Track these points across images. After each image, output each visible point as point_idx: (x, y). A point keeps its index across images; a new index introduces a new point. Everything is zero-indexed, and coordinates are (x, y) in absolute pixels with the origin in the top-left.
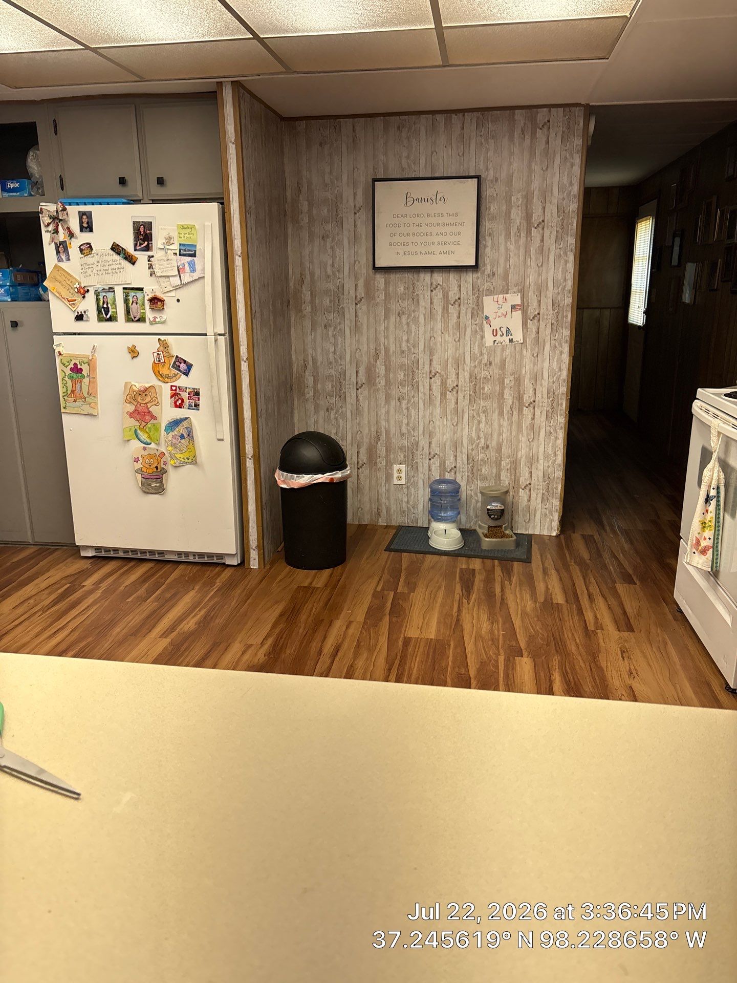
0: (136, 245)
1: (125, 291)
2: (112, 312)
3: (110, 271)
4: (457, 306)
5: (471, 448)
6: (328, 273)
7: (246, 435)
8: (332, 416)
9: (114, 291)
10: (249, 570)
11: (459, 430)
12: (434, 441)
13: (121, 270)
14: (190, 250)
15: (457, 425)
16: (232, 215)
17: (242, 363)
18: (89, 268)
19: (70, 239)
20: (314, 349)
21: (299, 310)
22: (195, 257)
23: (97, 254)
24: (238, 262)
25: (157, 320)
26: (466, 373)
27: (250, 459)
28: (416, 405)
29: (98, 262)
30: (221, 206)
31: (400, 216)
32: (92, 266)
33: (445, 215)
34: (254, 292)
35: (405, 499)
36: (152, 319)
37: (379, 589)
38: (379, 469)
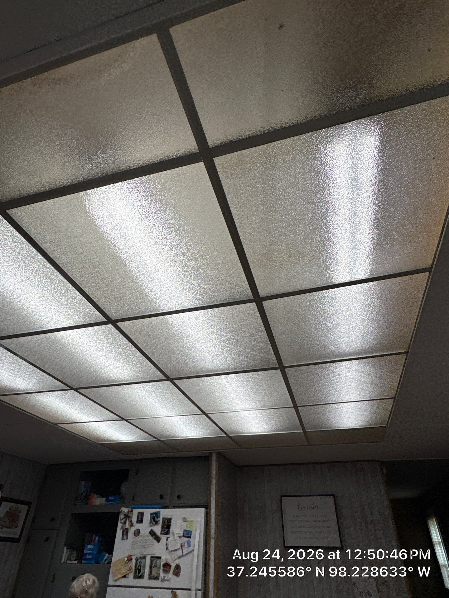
0: (161, 531)
1: (152, 559)
2: (142, 572)
3: (146, 546)
9: (146, 559)
13: (152, 545)
14: (188, 534)
16: (211, 515)
19: (131, 527)
22: (191, 538)
23: (142, 536)
24: (213, 542)
25: (166, 578)
29: (141, 540)
30: (206, 510)
31: (296, 516)
32: (138, 543)
33: (319, 516)
36: (162, 578)
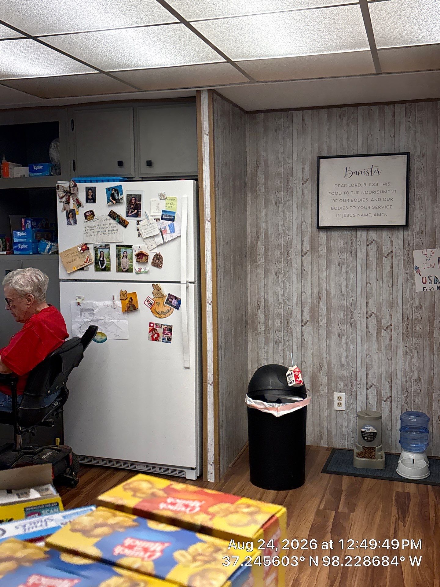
0: (128, 212)
2: (107, 264)
3: (107, 232)
4: (390, 258)
5: (405, 380)
6: (280, 232)
7: (208, 365)
8: (280, 348)
9: (109, 248)
10: (206, 483)
11: (393, 363)
12: (371, 373)
13: (116, 231)
14: (170, 216)
15: (391, 359)
16: (204, 190)
17: (208, 305)
18: (91, 230)
19: (78, 208)
20: (266, 292)
21: (254, 260)
22: (174, 221)
23: (98, 219)
24: (208, 226)
25: (142, 271)
26: (399, 314)
27: (211, 385)
28: (354, 341)
29: (98, 225)
30: (196, 182)
31: (340, 186)
32: (93, 228)
33: (379, 184)
34: (220, 249)
35: (345, 424)
37: (321, 508)
38: (320, 396)
